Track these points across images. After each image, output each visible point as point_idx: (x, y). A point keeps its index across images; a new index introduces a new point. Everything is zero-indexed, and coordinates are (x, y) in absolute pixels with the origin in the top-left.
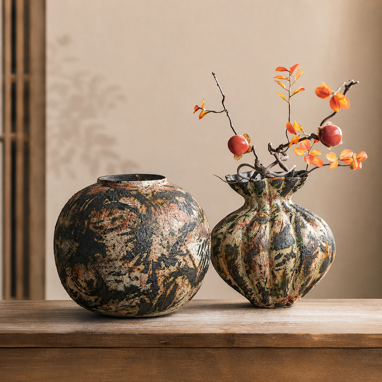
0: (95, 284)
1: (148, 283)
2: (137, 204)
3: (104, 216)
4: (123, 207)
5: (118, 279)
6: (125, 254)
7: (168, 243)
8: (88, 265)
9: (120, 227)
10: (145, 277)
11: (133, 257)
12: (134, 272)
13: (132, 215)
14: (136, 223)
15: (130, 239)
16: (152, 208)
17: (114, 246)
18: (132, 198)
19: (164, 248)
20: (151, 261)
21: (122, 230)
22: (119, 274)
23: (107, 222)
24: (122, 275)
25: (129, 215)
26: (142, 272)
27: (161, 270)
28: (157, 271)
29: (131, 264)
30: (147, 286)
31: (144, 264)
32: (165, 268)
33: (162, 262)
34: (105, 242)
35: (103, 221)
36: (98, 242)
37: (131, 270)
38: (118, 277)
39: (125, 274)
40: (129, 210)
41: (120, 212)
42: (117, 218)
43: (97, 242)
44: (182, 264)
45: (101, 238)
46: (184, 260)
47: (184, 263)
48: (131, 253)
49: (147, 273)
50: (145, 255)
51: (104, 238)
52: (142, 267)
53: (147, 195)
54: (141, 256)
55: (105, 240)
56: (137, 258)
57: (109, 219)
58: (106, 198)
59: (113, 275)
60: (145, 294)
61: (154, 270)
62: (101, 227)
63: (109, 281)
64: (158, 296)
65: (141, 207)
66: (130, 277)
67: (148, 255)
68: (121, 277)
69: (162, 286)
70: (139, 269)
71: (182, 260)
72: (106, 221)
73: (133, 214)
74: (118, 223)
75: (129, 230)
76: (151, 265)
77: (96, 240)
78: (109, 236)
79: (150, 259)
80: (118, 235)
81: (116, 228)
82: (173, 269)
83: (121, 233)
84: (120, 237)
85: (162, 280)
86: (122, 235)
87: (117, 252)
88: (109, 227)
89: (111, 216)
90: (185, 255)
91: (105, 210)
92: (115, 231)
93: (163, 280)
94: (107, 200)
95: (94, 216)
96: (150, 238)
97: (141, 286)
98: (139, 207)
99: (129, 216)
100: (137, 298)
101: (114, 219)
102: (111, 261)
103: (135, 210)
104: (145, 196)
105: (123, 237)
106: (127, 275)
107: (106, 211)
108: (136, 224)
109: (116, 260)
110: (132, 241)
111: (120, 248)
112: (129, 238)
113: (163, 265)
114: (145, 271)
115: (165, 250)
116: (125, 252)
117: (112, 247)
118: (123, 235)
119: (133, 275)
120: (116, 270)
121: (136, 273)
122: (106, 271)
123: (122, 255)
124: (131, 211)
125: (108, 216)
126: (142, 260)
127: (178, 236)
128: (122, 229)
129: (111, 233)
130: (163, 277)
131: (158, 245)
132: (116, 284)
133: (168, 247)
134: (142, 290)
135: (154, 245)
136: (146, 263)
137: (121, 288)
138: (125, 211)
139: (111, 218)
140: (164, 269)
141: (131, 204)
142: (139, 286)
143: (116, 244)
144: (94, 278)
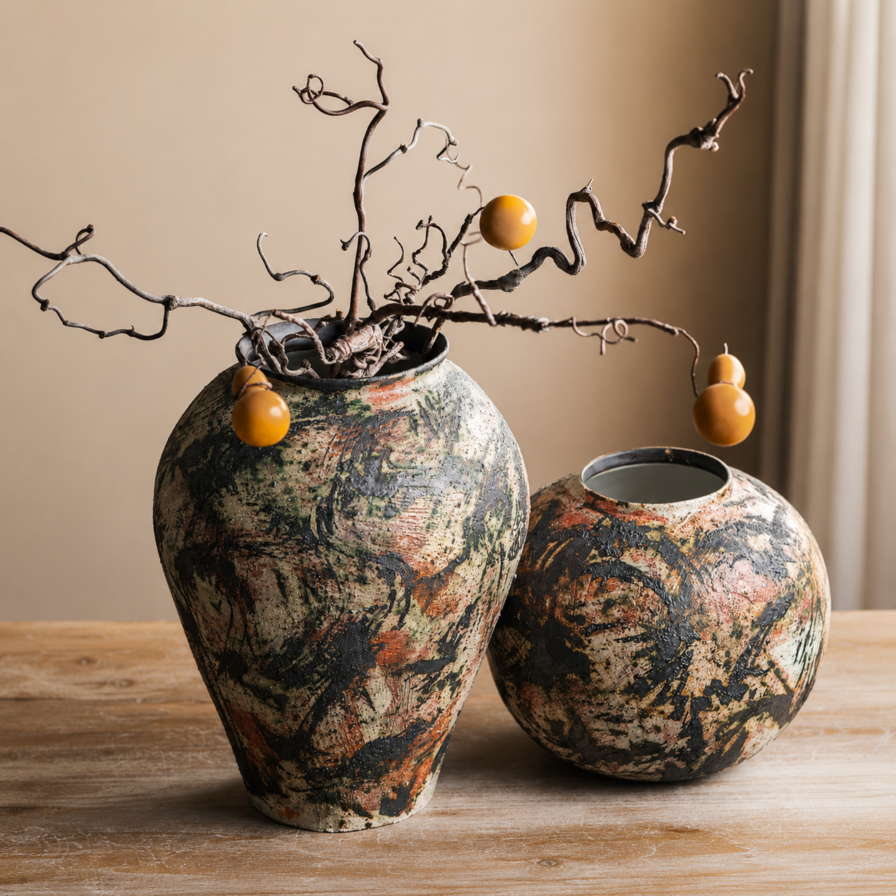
0: (566, 729)
1: (681, 736)
2: (662, 569)
3: (585, 593)
4: (628, 574)
5: (617, 728)
6: (632, 681)
7: (728, 654)
8: (552, 693)
9: (622, 624)
10: (675, 727)
11: (648, 690)
12: (651, 718)
13: (647, 596)
14: (657, 615)
15: (643, 649)
16: (694, 577)
17: (608, 663)
18: (651, 552)
19: (719, 666)
20: (688, 697)
21: (627, 631)
22: (618, 720)
23: (594, 608)
24: (625, 721)
25: (641, 595)
26: (668, 718)
27: (711, 711)
28: (701, 715)
29: (645, 704)
30: (679, 742)
31: (672, 704)
32: (721, 706)
33: (714, 696)
34: (587, 651)
35: (584, 605)
36: (574, 651)
37: (643, 715)
38: (616, 725)
39: (631, 721)
40: (641, 584)
41: (621, 587)
42: (615, 602)
43: (570, 650)
44: (758, 693)
45: (580, 643)
46: (763, 684)
47: (763, 689)
48: (643, 679)
49: (678, 719)
50: (675, 684)
51: (586, 642)
52: (668, 708)
53: (684, 542)
54: (667, 687)
55: (588, 649)
56: (659, 689)
57: (598, 601)
58: (591, 548)
59: (606, 721)
60: (675, 756)
61: (694, 712)
62: (580, 619)
63: (598, 730)
64: (703, 758)
65: (669, 576)
66: (641, 726)
67: (681, 683)
68: (623, 725)
69: (713, 739)
70: (662, 712)
71: (758, 686)
72: (591, 606)
73: (651, 593)
74: (616, 613)
75: (640, 630)
76: (688, 703)
77: (568, 645)
78: (598, 640)
79: (686, 692)
80: (617, 640)
81: (613, 625)
82: (737, 707)
83: (622, 635)
84: (620, 645)
85: (712, 730)
86: (626, 640)
87: (613, 676)
88: (599, 621)
89: (602, 596)
90: (765, 673)
91: (590, 579)
92: (611, 631)
93: (715, 730)
94: (594, 552)
95: (566, 588)
96: (687, 647)
97: (666, 742)
98: (663, 578)
99: (641, 598)
100: (659, 762)
101: (609, 604)
102: (603, 692)
103: (655, 583)
104: (679, 544)
105: (627, 645)
106: (636, 722)
107: (592, 581)
108: (656, 618)
109: (613, 692)
110: (647, 655)
111: (620, 668)
112: (640, 648)
113: (715, 700)
114: (675, 716)
115: (721, 671)
116: (632, 677)
117: (604, 664)
118: (629, 641)
119: (649, 723)
120: (614, 712)
121: (656, 720)
122: (591, 712)
123: (625, 682)
124: (646, 586)
125: (596, 595)
126: (669, 694)
127: (750, 636)
128: (625, 628)
129: (600, 636)
130: (714, 725)
131: (705, 662)
132: (613, 737)
133: (727, 664)
134: (667, 751)
135: (696, 663)
136: (679, 699)
137: (623, 743)
138: (632, 586)
139: (602, 600)
140: (717, 709)
141: (647, 569)
142: (661, 742)
143: (613, 660)
144: (565, 720)
